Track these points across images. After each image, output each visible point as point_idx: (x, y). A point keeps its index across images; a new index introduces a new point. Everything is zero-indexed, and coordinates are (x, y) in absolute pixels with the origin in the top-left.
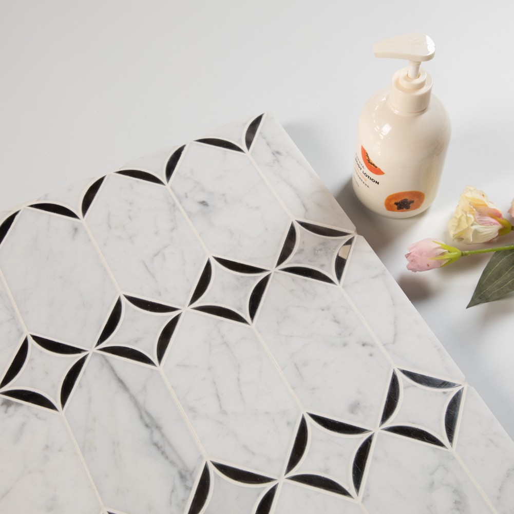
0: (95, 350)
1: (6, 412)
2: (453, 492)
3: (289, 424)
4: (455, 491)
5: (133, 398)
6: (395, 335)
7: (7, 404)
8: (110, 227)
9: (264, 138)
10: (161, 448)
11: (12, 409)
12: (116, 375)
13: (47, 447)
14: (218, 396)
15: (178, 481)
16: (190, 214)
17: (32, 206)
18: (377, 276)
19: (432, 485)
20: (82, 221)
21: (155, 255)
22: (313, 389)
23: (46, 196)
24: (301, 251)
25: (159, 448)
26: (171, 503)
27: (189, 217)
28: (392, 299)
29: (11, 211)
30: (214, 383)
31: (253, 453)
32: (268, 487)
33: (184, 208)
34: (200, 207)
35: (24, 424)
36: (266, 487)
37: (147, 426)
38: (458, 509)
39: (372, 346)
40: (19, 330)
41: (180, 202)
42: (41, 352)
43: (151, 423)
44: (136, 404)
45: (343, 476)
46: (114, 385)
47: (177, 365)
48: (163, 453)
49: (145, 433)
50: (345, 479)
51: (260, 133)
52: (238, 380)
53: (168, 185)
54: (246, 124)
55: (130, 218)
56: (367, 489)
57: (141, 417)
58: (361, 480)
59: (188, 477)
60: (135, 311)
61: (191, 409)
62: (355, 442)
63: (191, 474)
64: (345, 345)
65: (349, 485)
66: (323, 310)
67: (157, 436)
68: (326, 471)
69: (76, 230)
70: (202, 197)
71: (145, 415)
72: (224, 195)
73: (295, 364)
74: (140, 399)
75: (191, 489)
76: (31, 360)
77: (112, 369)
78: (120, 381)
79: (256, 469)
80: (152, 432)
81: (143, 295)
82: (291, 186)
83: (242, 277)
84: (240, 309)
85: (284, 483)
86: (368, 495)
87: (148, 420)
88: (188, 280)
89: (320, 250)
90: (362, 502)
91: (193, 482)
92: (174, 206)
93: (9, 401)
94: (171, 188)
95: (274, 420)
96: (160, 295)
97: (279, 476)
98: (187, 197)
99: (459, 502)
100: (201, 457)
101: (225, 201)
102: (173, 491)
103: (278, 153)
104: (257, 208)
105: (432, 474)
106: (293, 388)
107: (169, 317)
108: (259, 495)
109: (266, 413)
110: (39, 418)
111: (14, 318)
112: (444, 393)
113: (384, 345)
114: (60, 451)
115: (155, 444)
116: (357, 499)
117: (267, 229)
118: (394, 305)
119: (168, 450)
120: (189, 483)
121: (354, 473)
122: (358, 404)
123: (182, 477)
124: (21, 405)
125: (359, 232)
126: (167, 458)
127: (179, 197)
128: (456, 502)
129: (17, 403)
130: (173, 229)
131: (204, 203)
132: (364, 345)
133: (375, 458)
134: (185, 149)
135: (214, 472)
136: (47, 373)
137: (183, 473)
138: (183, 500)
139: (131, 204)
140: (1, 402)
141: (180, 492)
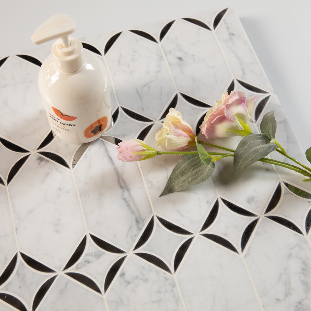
1: (39, 164)
2: (302, 263)
3: (208, 202)
4: (304, 263)
5: (116, 169)
7: (41, 159)
8: (120, 64)
9: (226, 24)
10: (128, 202)
11: (43, 163)
12: (108, 154)
13: (60, 189)
15: (134, 223)
16: (170, 64)
18: (280, 122)
19: (290, 256)
20: (104, 57)
21: (144, 86)
25: (126, 202)
26: (128, 235)
27: (170, 65)
28: (288, 138)
31: (183, 216)
32: (188, 237)
33: (167, 59)
34: (177, 60)
35: (48, 173)
36: (187, 237)
37: (121, 187)
38: (303, 274)
41: (166, 56)
43: (124, 186)
44: (117, 173)
45: (236, 240)
46: (106, 159)
48: (128, 205)
49: (120, 192)
50: (236, 242)
51: (224, 20)
53: (160, 44)
54: (216, 13)
55: (133, 60)
56: (249, 251)
57: (119, 182)
58: (246, 244)
59: (141, 222)
60: (126, 117)
61: (150, 182)
62: (247, 221)
63: (143, 221)
65: (238, 245)
67: (126, 195)
68: (226, 235)
70: (179, 54)
71: (121, 181)
72: (193, 55)
74: (120, 171)
75: (141, 229)
77: (107, 151)
78: (110, 158)
79: (183, 225)
80: (124, 192)
81: (133, 109)
82: (237, 57)
83: (196, 108)
85: (198, 237)
86: (249, 254)
87: (122, 184)
88: (162, 104)
90: (244, 257)
91: (143, 226)
92: (161, 57)
93: (42, 158)
94: (162, 46)
95: (199, 198)
96: (143, 110)
97: (196, 232)
98: (170, 53)
99: (305, 270)
100: (151, 212)
101: (194, 59)
102: (130, 229)
103: (233, 34)
104: (213, 67)
105: (291, 249)
107: (146, 124)
108: (181, 241)
110: (58, 171)
112: (309, 202)
114: (67, 192)
115: (125, 199)
116: (241, 255)
117: (216, 81)
118: (288, 142)
119: (131, 204)
120: (140, 226)
121: (242, 239)
122: (253, 198)
123: (137, 221)
124: (49, 161)
125: (275, 93)
126: (130, 208)
127: (165, 52)
128: (303, 269)
129: (47, 160)
130: (158, 72)
131: (180, 59)
133: (257, 233)
134: (175, 23)
135: (157, 222)
136: (67, 145)
137: (138, 219)
138: (135, 235)
139: (135, 51)
140: (36, 157)
141: (135, 230)
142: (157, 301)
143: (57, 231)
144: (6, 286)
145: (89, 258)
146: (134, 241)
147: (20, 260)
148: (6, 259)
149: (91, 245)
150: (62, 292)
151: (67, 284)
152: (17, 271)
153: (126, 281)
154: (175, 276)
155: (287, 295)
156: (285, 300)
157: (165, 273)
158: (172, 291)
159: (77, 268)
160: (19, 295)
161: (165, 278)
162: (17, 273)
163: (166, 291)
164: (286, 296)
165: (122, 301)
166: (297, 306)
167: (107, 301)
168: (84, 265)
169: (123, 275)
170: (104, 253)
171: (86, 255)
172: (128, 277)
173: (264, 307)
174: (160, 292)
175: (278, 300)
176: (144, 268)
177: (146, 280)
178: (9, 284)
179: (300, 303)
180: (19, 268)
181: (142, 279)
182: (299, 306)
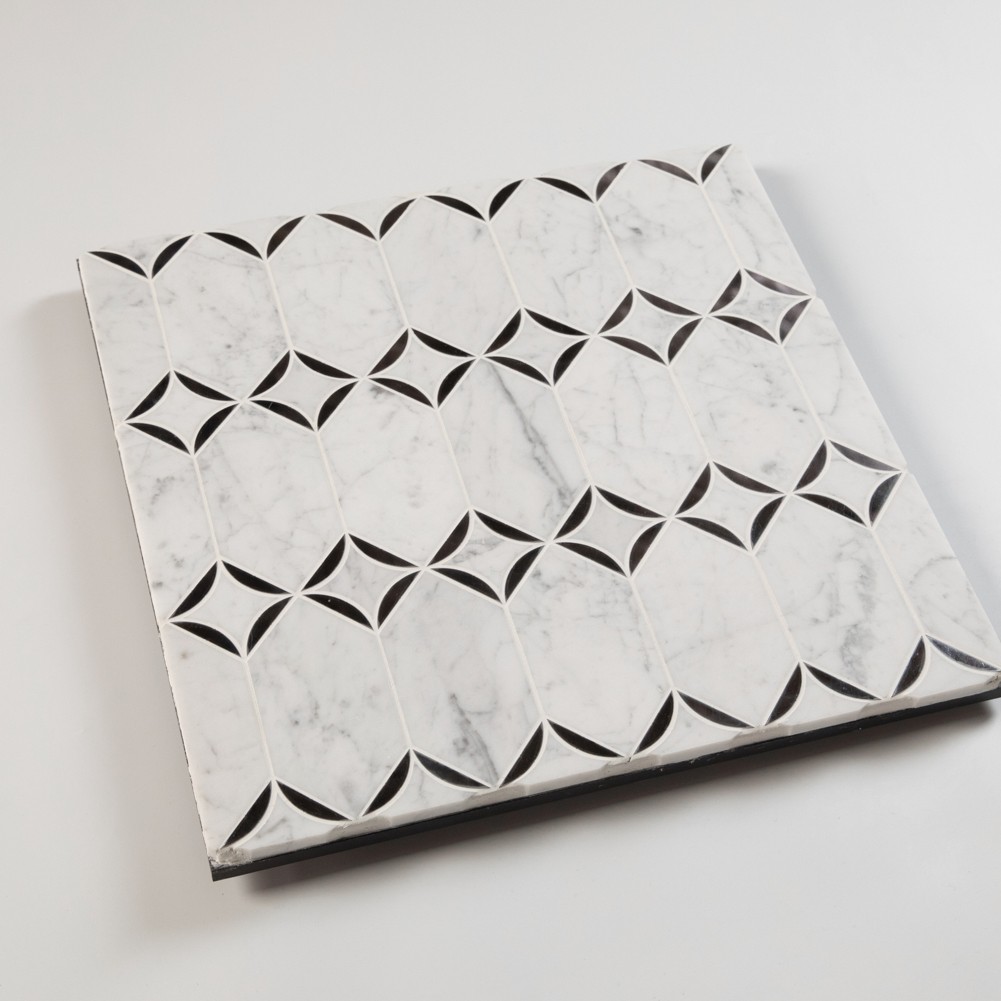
0: (484, 357)
1: (375, 397)
2: (862, 567)
3: (690, 468)
4: (864, 567)
5: (519, 411)
6: (835, 407)
7: (378, 391)
8: (520, 236)
9: (726, 172)
10: (542, 463)
11: (381, 396)
12: (503, 386)
13: (416, 439)
14: (615, 427)
15: (555, 497)
16: (617, 239)
17: (431, 197)
18: (828, 344)
19: (839, 556)
20: (488, 223)
21: (569, 275)
22: (726, 441)
23: (449, 189)
24: (743, 302)
25: (540, 463)
26: (544, 515)
27: (617, 242)
28: (841, 370)
29: (404, 198)
30: (614, 414)
31: (644, 488)
32: (654, 521)
33: (612, 231)
34: (632, 234)
35: (392, 414)
36: (652, 522)
37: (530, 440)
38: (863, 583)
39: (805, 412)
40: (399, 321)
41: (609, 224)
42: (422, 348)
43: (534, 438)
44: (522, 417)
45: (742, 529)
46: (500, 394)
47: (575, 389)
48: (544, 468)
49: (528, 446)
50: (742, 532)
51: (722, 166)
52: (642, 416)
53: (597, 204)
54: (705, 153)
55: (545, 230)
56: (765, 546)
57: (525, 431)
58: (760, 536)
59: (568, 495)
60: (535, 327)
61: (583, 434)
62: (763, 499)
63: (572, 493)
64: (773, 405)
65: (745, 537)
66: (756, 366)
67: (539, 452)
68: (723, 520)
69: (479, 231)
70: (636, 224)
71: (529, 430)
72: (662, 226)
73: (711, 414)
74: (527, 413)
75: (568, 507)
76: (410, 353)
77: (500, 380)
78: (508, 393)
79: (644, 503)
80: (535, 447)
81: (547, 313)
82: (747, 231)
83: (666, 315)
84: (658, 347)
85: (673, 522)
86: (765, 552)
87: (532, 435)
88: (603, 307)
89: (767, 305)
90: (756, 556)
91: (572, 501)
92: (600, 226)
93: (379, 388)
94: (601, 207)
95: (674, 462)
96: (568, 317)
97: (669, 515)
98: (617, 220)
99: (866, 578)
100: (585, 480)
101: (663, 233)
102: (548, 505)
103: (739, 192)
104: (700, 247)
105: (842, 546)
106: (703, 436)
107: (574, 340)
108: (642, 527)
109: (667, 454)
110: (411, 410)
111: (395, 308)
112: (878, 474)
113: (819, 414)
114: (430, 444)
115: (537, 459)
116: (751, 552)
117: (707, 272)
118: (842, 377)
119: (550, 467)
120: (567, 501)
121: (754, 527)
122: (775, 465)
123: (561, 494)
124: (393, 394)
125: (819, 295)
126: (547, 474)
127: (608, 219)
128: (862, 576)
129: (388, 392)
130: (594, 252)
131: (637, 230)
132: (795, 410)
133: (781, 519)
134: (625, 167)
135: (597, 497)
136: (426, 369)
137: (563, 491)
138: (558, 516)
139: (549, 215)
140: (370, 387)
141: (557, 507)
142: (600, 616)
143: (415, 505)
144: (328, 585)
145: (475, 547)
146: (557, 524)
147: (351, 547)
148: (325, 544)
149: (477, 528)
150: (429, 596)
151: (437, 585)
152: (346, 564)
153: (543, 584)
154: (631, 579)
155: (832, 613)
156: (828, 621)
157: (613, 575)
158: (627, 602)
159: (455, 561)
160: (352, 599)
161: (614, 581)
162: (347, 565)
163: (616, 601)
164: (831, 615)
165: (537, 614)
166: (849, 631)
167: (511, 612)
168: (468, 558)
169: (537, 574)
170: (503, 540)
171: (470, 542)
172: (546, 577)
173: (790, 630)
174: (605, 602)
175: (816, 621)
176: (575, 565)
177: (580, 584)
178: (333, 581)
179: (855, 626)
180: (349, 557)
181: (572, 583)
182: (853, 631)
